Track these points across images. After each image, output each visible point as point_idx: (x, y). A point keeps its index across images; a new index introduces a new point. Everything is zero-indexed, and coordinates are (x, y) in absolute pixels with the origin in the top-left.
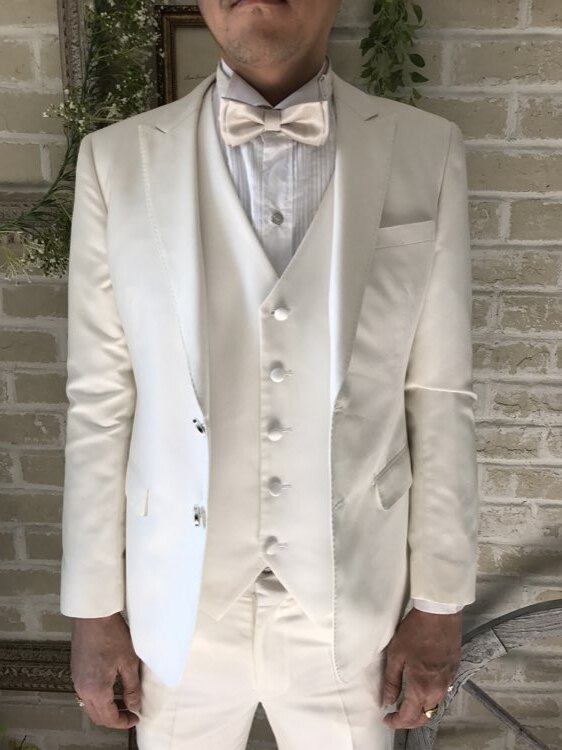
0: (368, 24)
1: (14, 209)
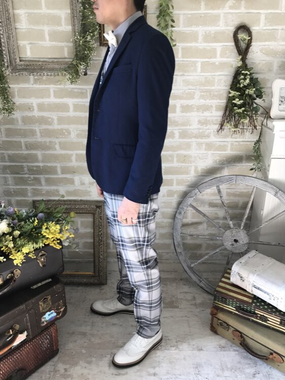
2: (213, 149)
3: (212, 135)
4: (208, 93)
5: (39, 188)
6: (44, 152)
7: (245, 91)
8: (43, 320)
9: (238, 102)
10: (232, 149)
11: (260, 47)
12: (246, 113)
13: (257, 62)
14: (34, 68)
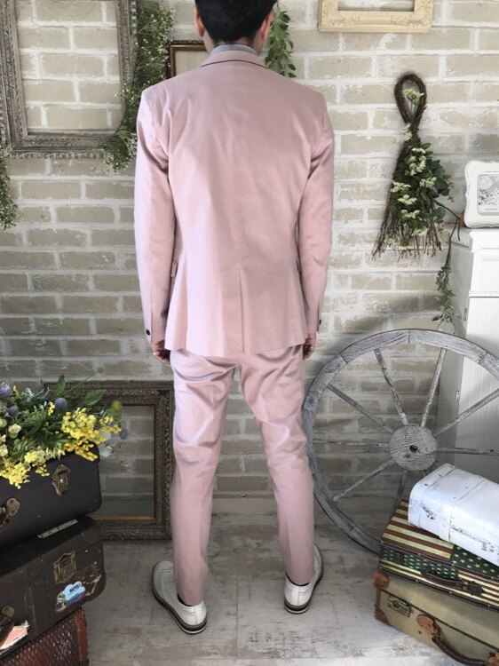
0: (268, 49)
1: (95, 142)
2: (366, 286)
3: (363, 261)
4: (355, 188)
5: (57, 359)
6: (66, 294)
7: (418, 182)
8: (60, 600)
9: (407, 200)
10: (399, 286)
11: (440, 111)
12: (421, 219)
13: (436, 135)
14: (53, 146)
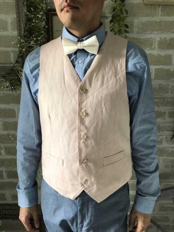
2: (165, 155)
4: (162, 100)
